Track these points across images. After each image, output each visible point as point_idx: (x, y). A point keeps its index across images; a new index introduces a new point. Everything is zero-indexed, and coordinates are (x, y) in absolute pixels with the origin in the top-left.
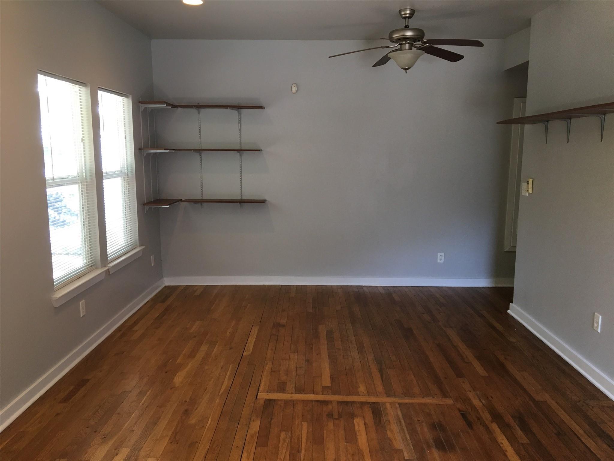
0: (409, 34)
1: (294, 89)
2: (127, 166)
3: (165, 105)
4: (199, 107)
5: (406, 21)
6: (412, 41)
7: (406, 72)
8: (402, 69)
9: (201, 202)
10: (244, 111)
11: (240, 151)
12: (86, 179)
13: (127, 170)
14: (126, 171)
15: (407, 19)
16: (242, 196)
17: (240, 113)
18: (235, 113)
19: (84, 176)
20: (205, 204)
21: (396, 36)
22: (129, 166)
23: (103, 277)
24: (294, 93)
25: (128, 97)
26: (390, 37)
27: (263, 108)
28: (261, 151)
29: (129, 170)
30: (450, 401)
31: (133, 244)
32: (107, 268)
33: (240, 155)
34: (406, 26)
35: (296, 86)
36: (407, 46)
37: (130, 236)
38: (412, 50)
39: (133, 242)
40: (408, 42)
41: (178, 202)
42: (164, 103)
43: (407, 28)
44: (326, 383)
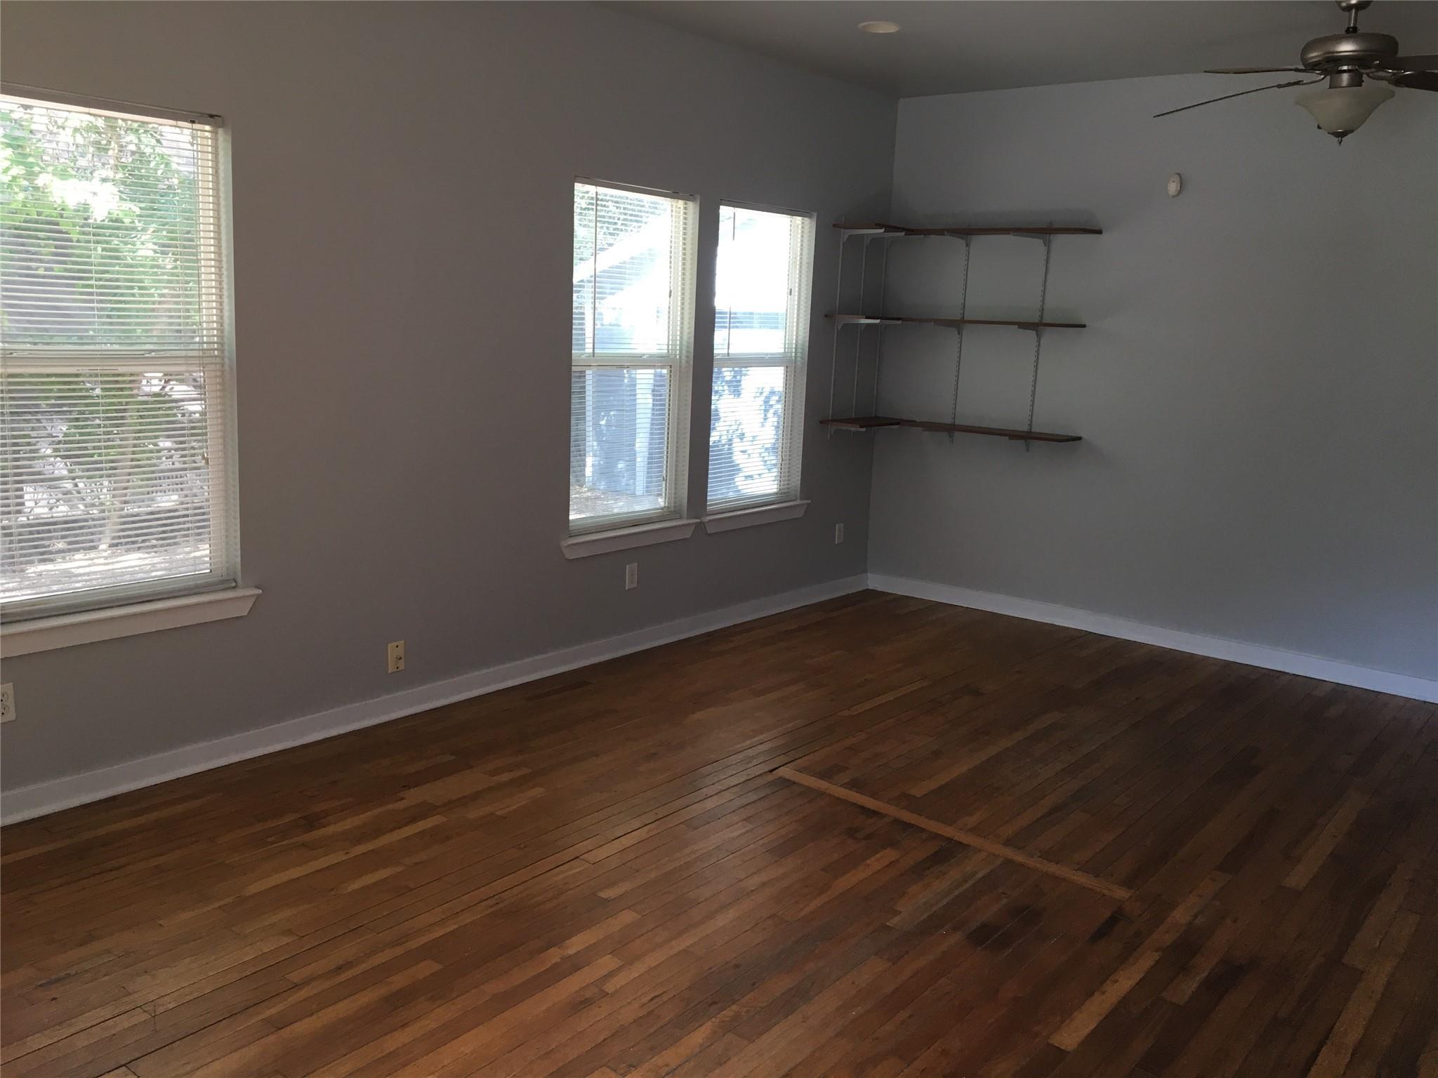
0: (1346, 48)
1: (1173, 188)
2: (796, 345)
4: (966, 232)
5: (1351, 16)
6: (1359, 63)
7: (1340, 143)
8: (1329, 133)
9: (951, 429)
10: (1059, 240)
11: (1037, 326)
12: (681, 362)
13: (796, 354)
15: (1354, 11)
16: (1030, 425)
17: (1048, 244)
18: (1036, 244)
19: (678, 357)
20: (957, 434)
21: (1314, 55)
22: (799, 346)
23: (688, 534)
24: (1174, 197)
25: (810, 217)
26: (1304, 60)
27: (1100, 232)
28: (1084, 326)
29: (799, 355)
30: (1121, 893)
31: (788, 493)
32: (698, 520)
33: (1037, 335)
34: (1348, 28)
35: (1177, 178)
36: (1345, 77)
37: (784, 476)
38: (1360, 85)
39: (788, 488)
40: (1345, 68)
41: (898, 424)
42: (879, 226)
43: (1351, 33)
44: (919, 790)
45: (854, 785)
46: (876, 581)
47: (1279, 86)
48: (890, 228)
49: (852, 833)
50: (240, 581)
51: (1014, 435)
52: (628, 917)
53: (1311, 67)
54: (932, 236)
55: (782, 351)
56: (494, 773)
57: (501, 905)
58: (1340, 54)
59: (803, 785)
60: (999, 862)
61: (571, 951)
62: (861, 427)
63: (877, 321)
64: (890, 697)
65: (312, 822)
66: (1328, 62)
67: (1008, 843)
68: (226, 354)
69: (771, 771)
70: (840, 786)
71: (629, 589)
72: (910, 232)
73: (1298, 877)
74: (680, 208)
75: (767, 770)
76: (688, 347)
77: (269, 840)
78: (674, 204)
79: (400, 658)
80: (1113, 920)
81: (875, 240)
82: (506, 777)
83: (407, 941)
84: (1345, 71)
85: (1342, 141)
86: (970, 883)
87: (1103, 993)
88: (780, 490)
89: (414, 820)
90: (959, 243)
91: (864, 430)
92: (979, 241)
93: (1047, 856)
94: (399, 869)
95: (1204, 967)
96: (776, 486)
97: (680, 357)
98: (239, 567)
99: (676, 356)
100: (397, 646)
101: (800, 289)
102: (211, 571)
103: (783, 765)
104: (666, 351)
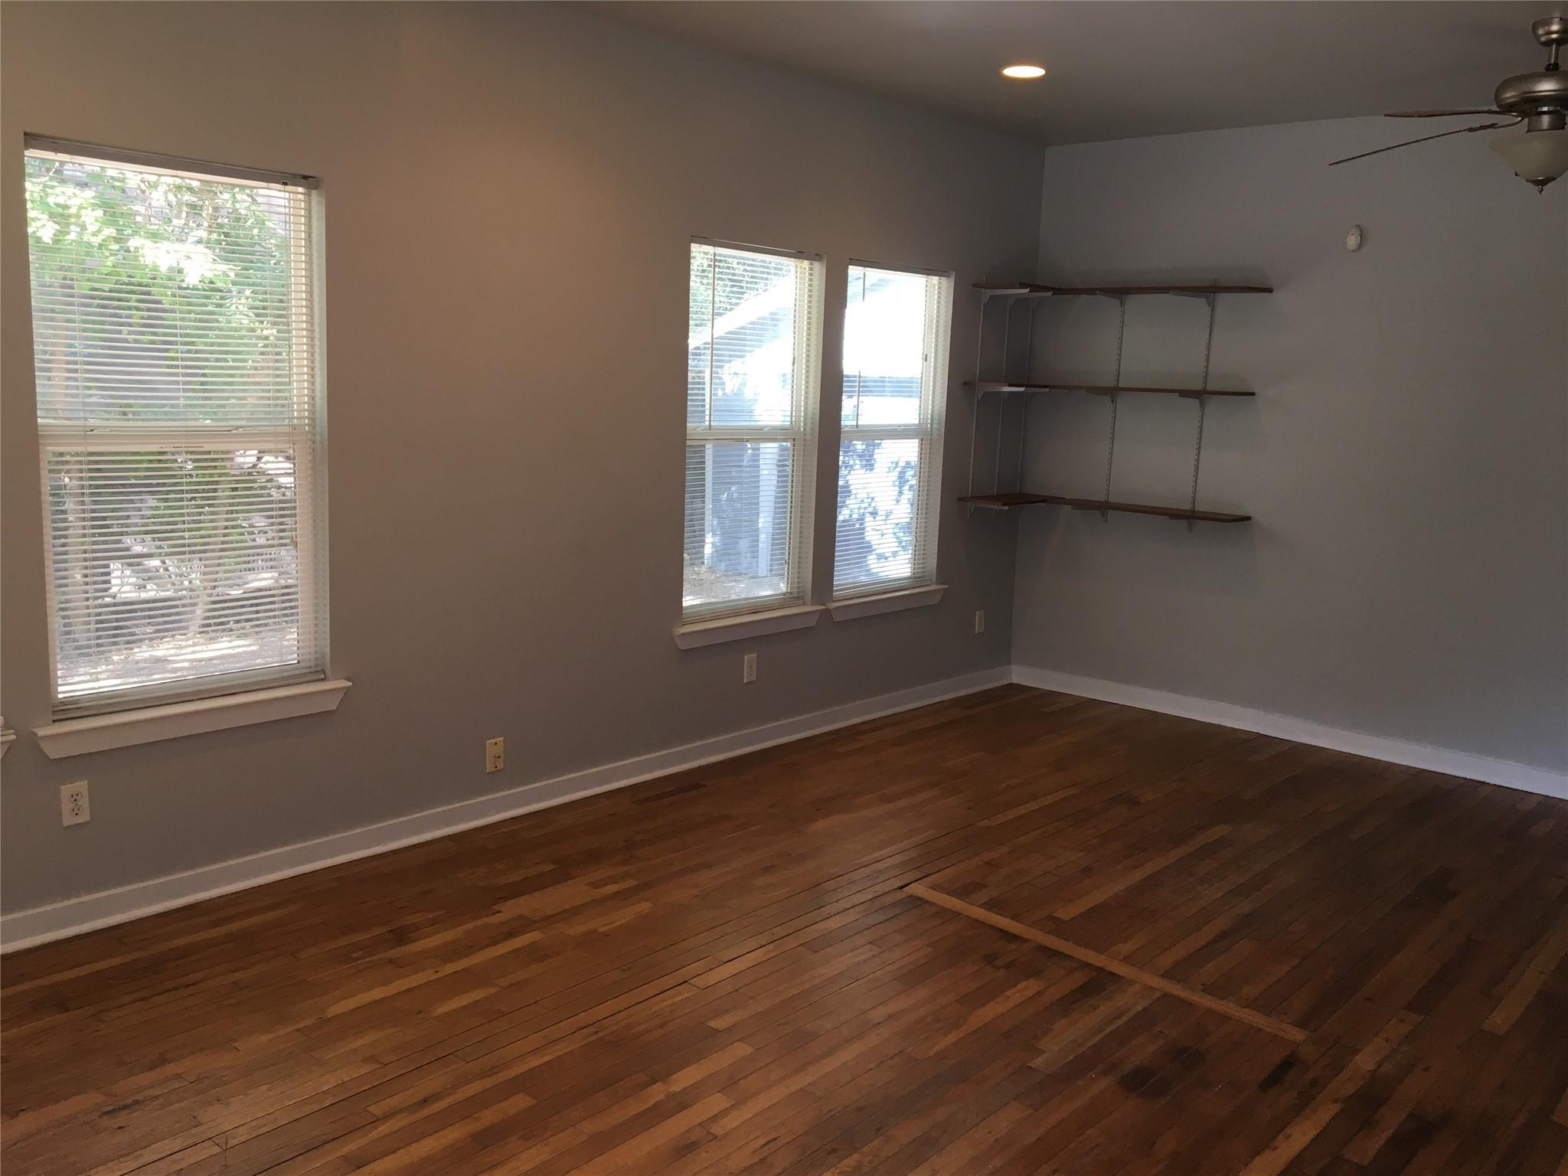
0: (1547, 87)
1: (1352, 241)
2: (932, 416)
3: (1028, 290)
4: (1121, 291)
5: (1551, 52)
6: (1561, 103)
7: (1541, 192)
8: (1528, 181)
9: (1104, 507)
10: (1223, 299)
11: (1200, 395)
12: (805, 434)
13: (932, 425)
14: (929, 426)
15: (1554, 46)
16: (1194, 503)
17: (1212, 305)
18: (1199, 303)
19: (802, 429)
20: (1111, 514)
21: (1510, 95)
22: (936, 417)
23: (812, 622)
24: (1353, 251)
25: (948, 276)
26: (1498, 99)
27: (1270, 290)
28: (1253, 394)
29: (935, 426)
30: (1297, 1035)
31: (923, 577)
32: (824, 607)
33: (1201, 404)
34: (1549, 65)
35: (1357, 233)
36: (1546, 120)
37: (918, 559)
38: (1563, 128)
39: (923, 572)
40: (1545, 109)
41: (1044, 501)
42: (1023, 285)
43: (1551, 70)
44: (1066, 913)
45: (991, 905)
46: (1020, 675)
47: (1471, 130)
48: (1034, 288)
49: (990, 959)
50: (328, 672)
51: (1174, 515)
52: (742, 1050)
53: (1506, 109)
54: (1083, 296)
55: (917, 422)
56: (596, 885)
57: (600, 1035)
58: (1537, 94)
59: (939, 906)
60: (1157, 995)
61: (676, 1088)
62: (1003, 505)
63: (1022, 389)
64: (1033, 806)
65: (401, 936)
66: (1525, 103)
67: (1167, 975)
68: (318, 429)
69: (901, 888)
70: (979, 906)
71: (747, 683)
72: (1057, 291)
73: (1499, 1020)
74: (805, 269)
75: (896, 887)
76: (812, 418)
77: (355, 955)
78: (799, 265)
79: (499, 757)
80: (1288, 1065)
81: (1020, 301)
82: (611, 889)
83: (499, 1072)
84: (1545, 113)
85: (1542, 190)
86: (1125, 1019)
87: (1275, 1149)
88: (914, 574)
89: (511, 935)
90: (1114, 302)
91: (1006, 508)
92: (1134, 301)
93: (1210, 990)
94: (492, 991)
95: (1391, 1121)
96: (909, 570)
97: (805, 429)
98: (328, 657)
99: (800, 429)
100: (496, 744)
101: (936, 355)
102: (299, 662)
103: (914, 882)
104: (789, 423)
